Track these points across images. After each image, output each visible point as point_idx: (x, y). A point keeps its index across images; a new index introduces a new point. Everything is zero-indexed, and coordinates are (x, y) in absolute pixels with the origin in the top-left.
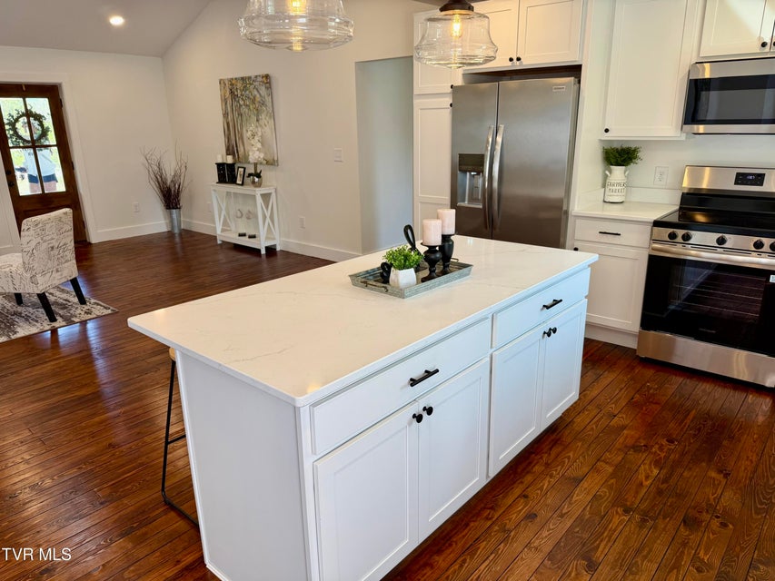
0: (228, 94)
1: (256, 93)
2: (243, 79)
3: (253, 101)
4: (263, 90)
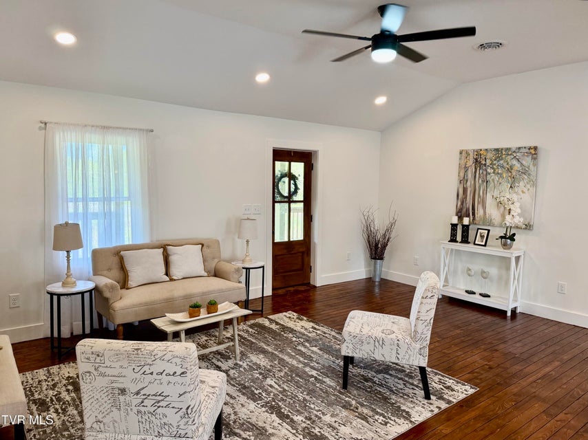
0: (471, 162)
1: (515, 162)
2: (497, 150)
3: (510, 170)
4: (527, 161)
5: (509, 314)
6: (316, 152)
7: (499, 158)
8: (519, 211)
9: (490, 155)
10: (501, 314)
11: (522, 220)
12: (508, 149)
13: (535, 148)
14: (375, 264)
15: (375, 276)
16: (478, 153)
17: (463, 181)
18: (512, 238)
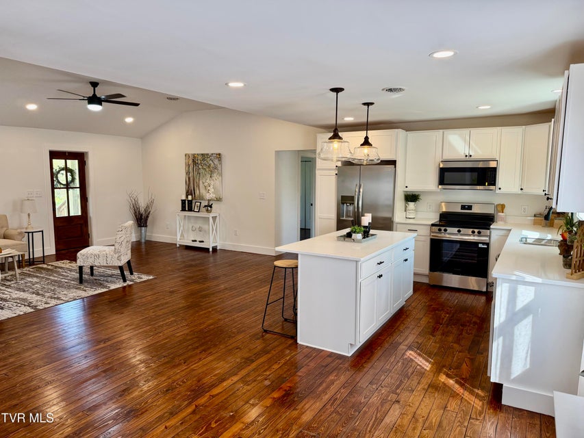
0: (191, 162)
1: (211, 162)
2: (202, 154)
3: (209, 167)
4: (216, 162)
5: (211, 250)
6: (87, 153)
7: (204, 160)
8: (213, 190)
9: (200, 157)
10: (207, 250)
11: (214, 196)
12: (208, 154)
13: (219, 154)
14: (141, 230)
15: (141, 239)
16: (194, 155)
17: (188, 173)
18: (211, 207)
